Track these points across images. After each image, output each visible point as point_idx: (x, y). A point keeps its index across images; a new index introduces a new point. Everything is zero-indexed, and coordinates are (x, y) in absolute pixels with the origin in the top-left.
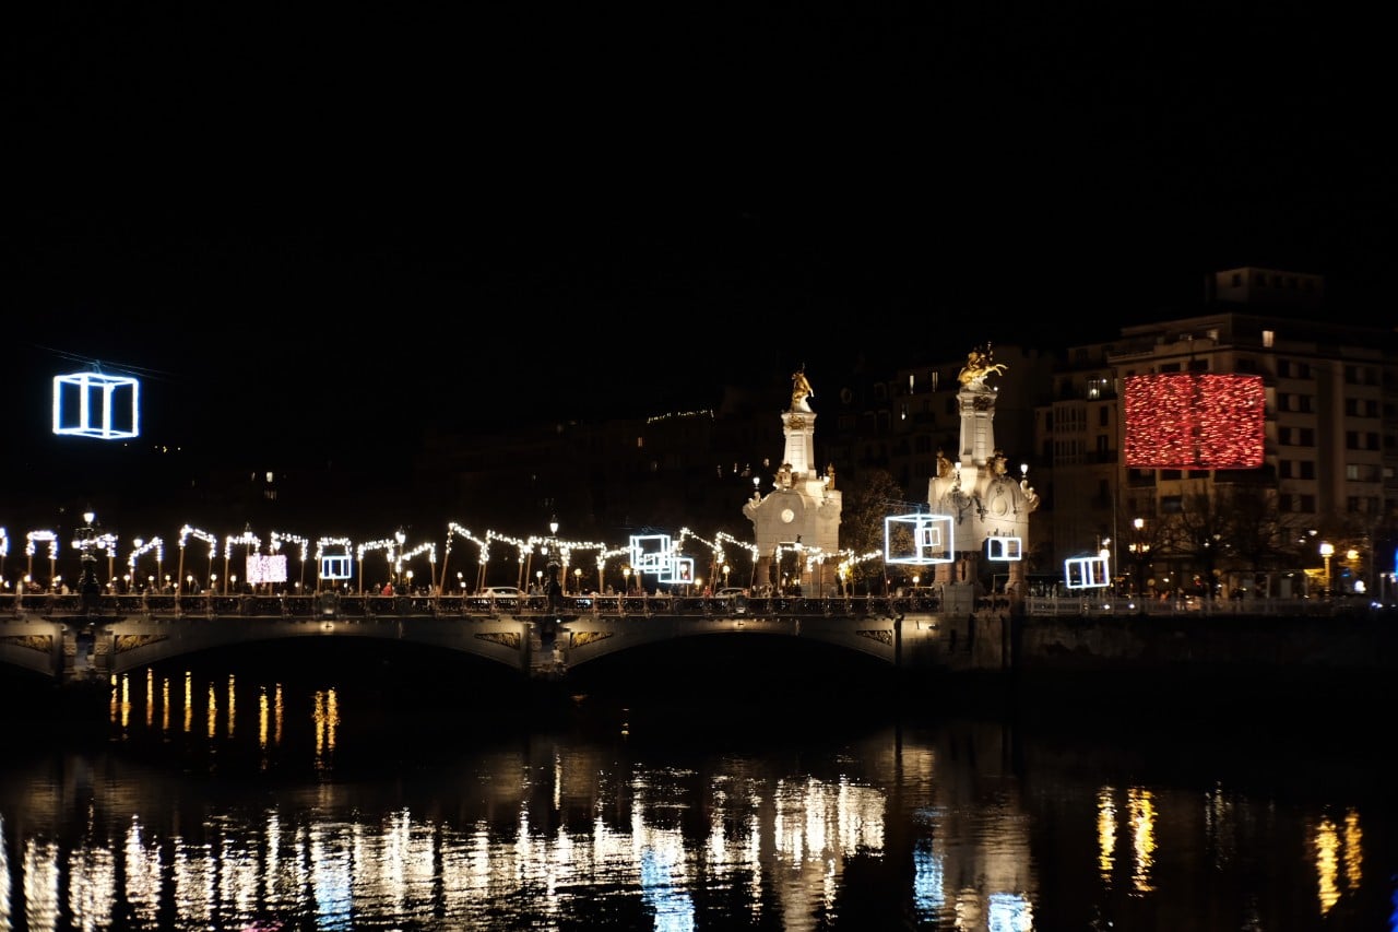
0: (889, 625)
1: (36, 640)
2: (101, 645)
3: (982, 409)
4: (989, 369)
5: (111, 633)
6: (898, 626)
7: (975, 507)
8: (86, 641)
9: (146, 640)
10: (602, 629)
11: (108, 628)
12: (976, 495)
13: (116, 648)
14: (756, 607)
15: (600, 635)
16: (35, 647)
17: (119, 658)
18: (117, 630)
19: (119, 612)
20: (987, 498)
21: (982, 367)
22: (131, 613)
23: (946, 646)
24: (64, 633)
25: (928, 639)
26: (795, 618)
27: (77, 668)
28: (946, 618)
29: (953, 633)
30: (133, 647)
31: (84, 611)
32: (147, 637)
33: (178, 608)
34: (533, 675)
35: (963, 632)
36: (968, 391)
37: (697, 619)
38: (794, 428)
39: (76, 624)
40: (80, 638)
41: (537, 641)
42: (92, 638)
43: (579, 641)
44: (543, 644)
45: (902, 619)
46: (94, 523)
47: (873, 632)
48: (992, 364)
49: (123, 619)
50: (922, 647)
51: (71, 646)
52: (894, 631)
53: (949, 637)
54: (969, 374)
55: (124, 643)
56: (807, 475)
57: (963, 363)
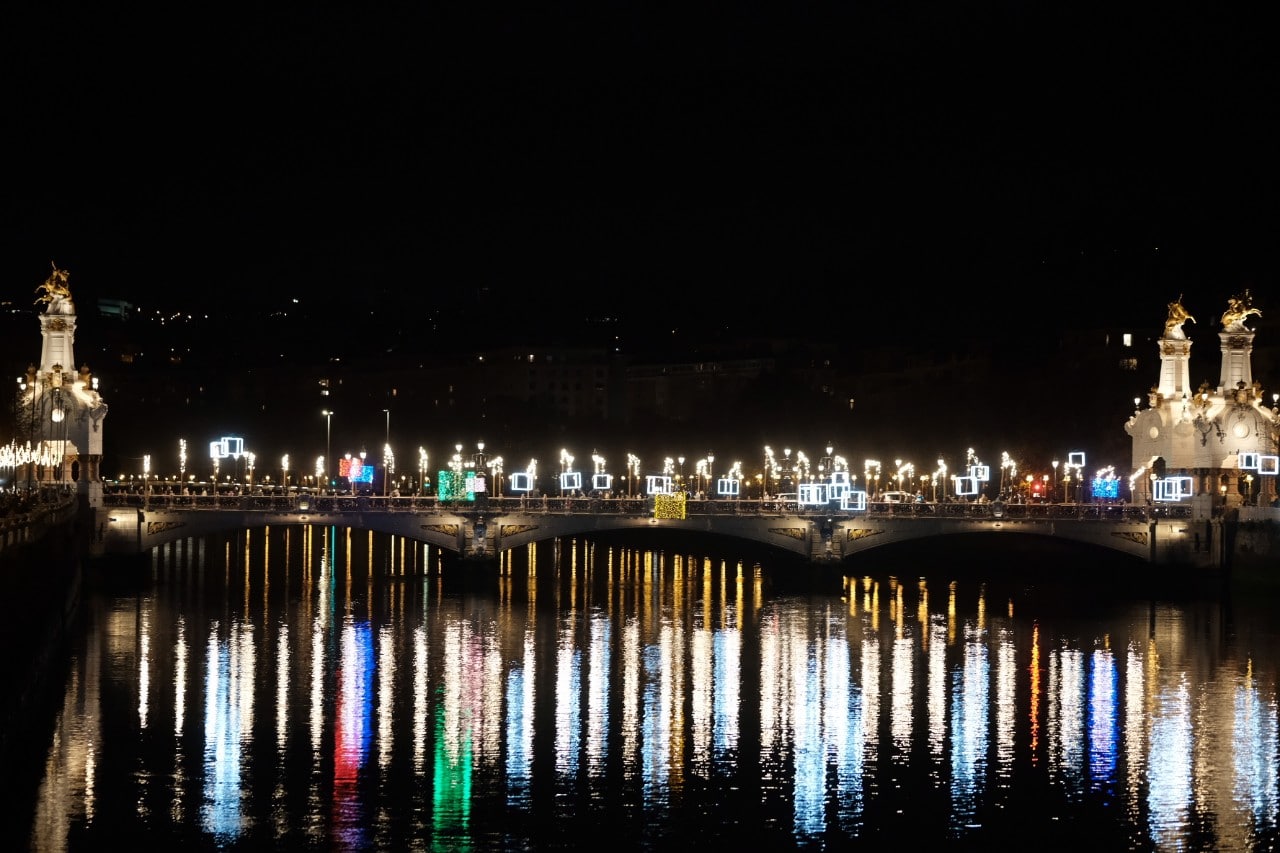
0: (1145, 528)
1: (447, 528)
2: (490, 531)
3: (1236, 347)
4: (1246, 313)
5: (496, 524)
6: (1153, 529)
7: (1215, 431)
8: (480, 529)
9: (522, 529)
10: (874, 527)
11: (494, 520)
12: (1217, 421)
13: (502, 534)
14: (1012, 513)
15: (872, 532)
16: (446, 533)
17: (504, 541)
18: (501, 522)
19: (504, 510)
20: (1227, 424)
21: (1239, 310)
22: (513, 510)
23: (1193, 545)
24: (464, 523)
25: (1181, 540)
26: (1050, 522)
27: (474, 547)
28: (1192, 523)
29: (1197, 535)
30: (514, 533)
31: (477, 508)
32: (523, 526)
33: (545, 507)
34: (813, 560)
35: (1203, 535)
36: (1225, 332)
37: (959, 521)
38: (1168, 353)
39: (472, 517)
40: (476, 527)
41: (817, 536)
42: (484, 527)
43: (854, 536)
44: (822, 537)
45: (1156, 523)
46: (484, 451)
47: (1127, 534)
48: (1248, 308)
49: (506, 515)
50: (1174, 547)
51: (470, 532)
52: (1149, 534)
53: (1194, 539)
54: (1229, 317)
55: (507, 530)
56: (1174, 395)
57: (1225, 308)
